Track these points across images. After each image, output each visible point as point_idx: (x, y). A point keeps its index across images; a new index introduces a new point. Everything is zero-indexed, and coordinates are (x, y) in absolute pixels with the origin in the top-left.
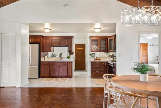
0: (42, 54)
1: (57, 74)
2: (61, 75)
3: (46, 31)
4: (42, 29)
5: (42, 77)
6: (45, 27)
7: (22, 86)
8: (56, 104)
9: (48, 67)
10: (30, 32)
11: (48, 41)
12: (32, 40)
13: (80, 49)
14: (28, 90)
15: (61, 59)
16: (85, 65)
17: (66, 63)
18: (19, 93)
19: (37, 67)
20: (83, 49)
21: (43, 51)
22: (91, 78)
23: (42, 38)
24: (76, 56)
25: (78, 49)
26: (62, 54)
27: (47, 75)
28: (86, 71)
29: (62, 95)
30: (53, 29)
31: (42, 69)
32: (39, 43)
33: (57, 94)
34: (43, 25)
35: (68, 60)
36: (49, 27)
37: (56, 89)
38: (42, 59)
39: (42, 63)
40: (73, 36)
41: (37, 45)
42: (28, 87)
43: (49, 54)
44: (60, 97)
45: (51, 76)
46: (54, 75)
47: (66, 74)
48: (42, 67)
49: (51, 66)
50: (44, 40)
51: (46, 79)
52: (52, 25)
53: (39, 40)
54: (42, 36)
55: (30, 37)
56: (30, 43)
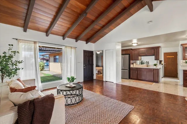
0: (131, 62)
1: (143, 78)
2: (147, 79)
3: (134, 45)
4: (130, 44)
5: (131, 79)
6: (133, 42)
7: (117, 83)
8: (138, 100)
9: (136, 72)
10: (122, 47)
11: (136, 52)
12: (124, 53)
13: (170, 57)
14: (121, 86)
15: (148, 66)
16: (177, 73)
17: (153, 70)
18: (115, 87)
19: (127, 71)
20: (174, 57)
21: (132, 60)
22: (184, 86)
23: (131, 51)
24: (165, 64)
25: (167, 57)
26: (148, 62)
27: (135, 78)
28: (178, 79)
29: (145, 96)
30: (139, 43)
31: (131, 73)
32: (129, 54)
33: (141, 93)
34: (131, 41)
35: (155, 67)
36: (136, 42)
37: (141, 89)
38: (132, 66)
39: (131, 69)
40: (159, 47)
41: (128, 56)
42: (121, 84)
43: (138, 62)
44: (143, 96)
45: (138, 79)
46: (141, 79)
47: (152, 79)
48: (131, 71)
49: (138, 71)
50: (133, 52)
51: (134, 80)
52: (139, 40)
53: (129, 52)
54: (132, 49)
55: (122, 50)
56: (122, 54)
